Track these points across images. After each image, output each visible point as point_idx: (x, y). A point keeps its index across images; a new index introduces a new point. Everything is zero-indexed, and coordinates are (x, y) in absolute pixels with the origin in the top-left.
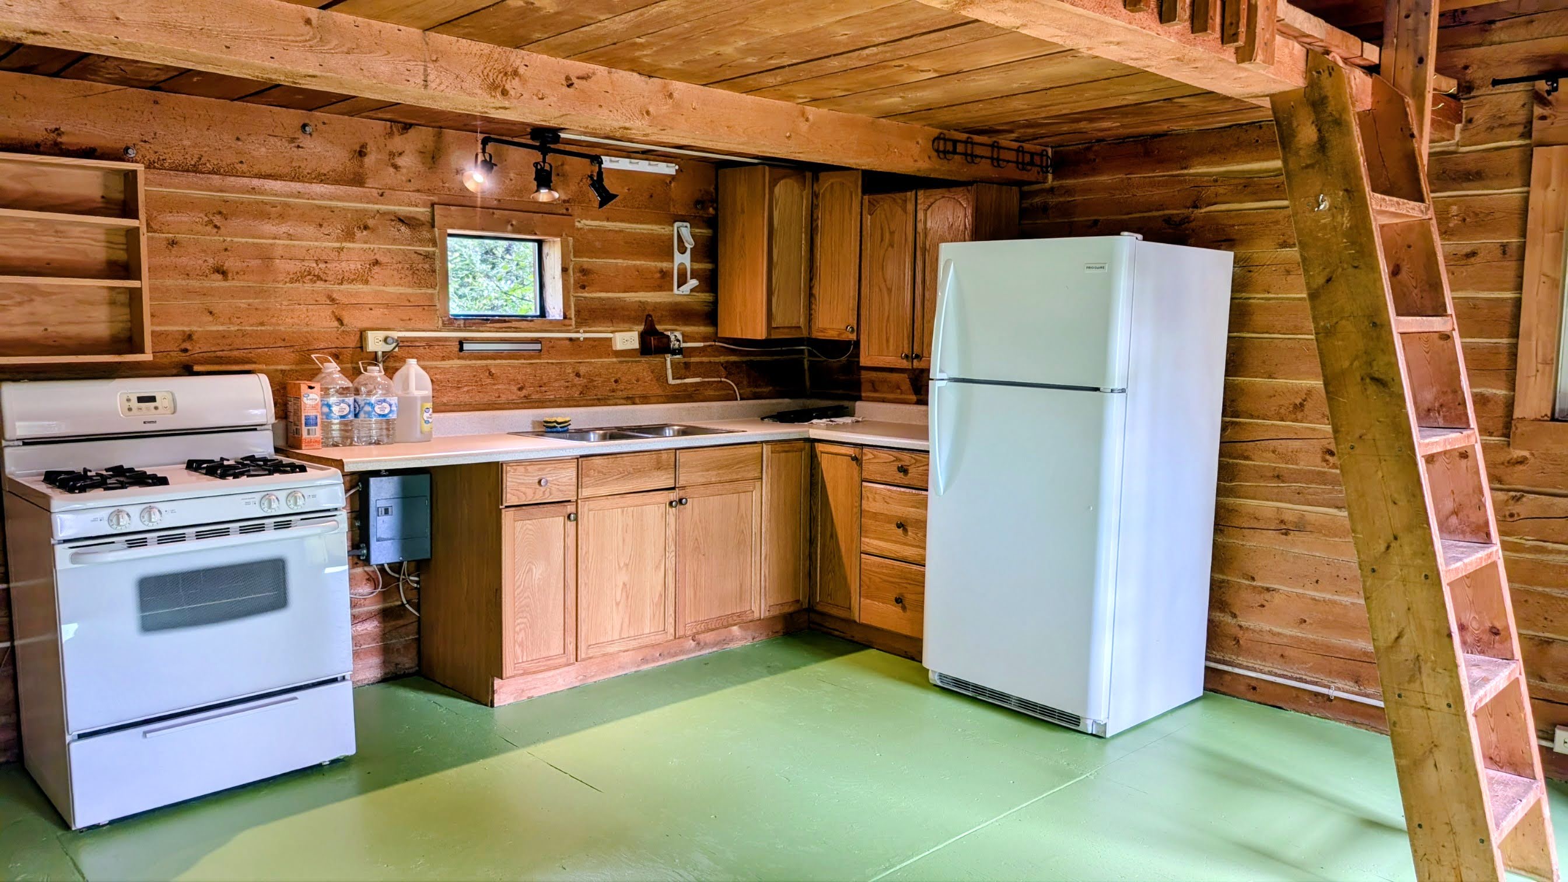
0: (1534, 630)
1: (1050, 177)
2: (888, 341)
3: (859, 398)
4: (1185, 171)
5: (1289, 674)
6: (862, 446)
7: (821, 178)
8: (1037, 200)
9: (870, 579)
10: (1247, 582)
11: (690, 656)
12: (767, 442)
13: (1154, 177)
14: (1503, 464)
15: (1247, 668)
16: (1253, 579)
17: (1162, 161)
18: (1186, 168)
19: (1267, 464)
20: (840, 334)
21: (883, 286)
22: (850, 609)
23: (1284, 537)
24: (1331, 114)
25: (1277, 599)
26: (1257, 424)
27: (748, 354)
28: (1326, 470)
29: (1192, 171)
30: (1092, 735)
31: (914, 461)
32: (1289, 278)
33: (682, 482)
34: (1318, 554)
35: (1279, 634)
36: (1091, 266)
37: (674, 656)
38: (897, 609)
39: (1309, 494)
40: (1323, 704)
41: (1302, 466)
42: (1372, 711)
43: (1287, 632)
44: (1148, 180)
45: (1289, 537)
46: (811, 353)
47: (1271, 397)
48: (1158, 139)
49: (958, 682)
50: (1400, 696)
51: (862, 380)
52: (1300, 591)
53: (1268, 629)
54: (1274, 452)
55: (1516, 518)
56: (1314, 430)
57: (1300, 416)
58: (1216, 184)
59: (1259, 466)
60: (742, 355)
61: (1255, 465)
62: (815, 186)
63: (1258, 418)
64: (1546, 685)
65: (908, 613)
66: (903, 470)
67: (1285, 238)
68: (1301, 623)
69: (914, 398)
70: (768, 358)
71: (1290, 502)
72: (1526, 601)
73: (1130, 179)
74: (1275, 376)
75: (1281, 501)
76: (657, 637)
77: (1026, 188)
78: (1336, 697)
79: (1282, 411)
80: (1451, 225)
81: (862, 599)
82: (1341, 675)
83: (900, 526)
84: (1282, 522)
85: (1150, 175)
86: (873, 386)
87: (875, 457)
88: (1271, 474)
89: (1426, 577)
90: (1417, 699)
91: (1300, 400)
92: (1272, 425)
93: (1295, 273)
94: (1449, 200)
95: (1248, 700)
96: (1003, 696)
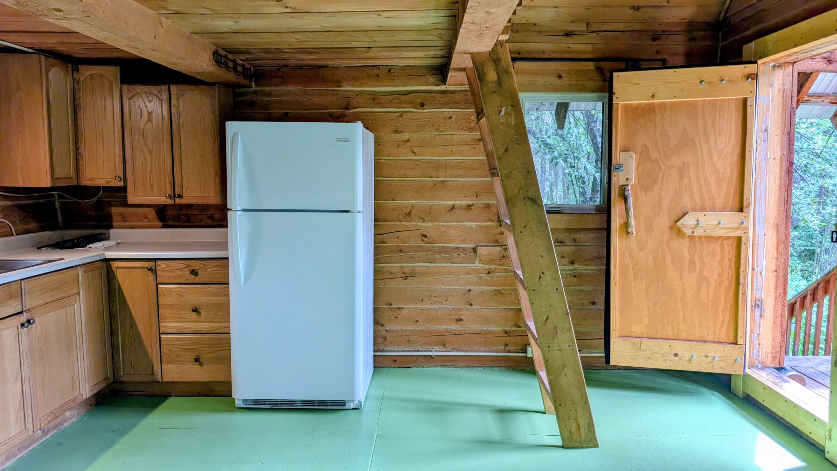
0: (514, 306)
1: (253, 84)
2: (152, 186)
3: (111, 227)
4: (339, 88)
5: (412, 349)
6: (155, 260)
7: (80, 69)
8: (246, 98)
9: (170, 350)
10: (388, 307)
11: (39, 443)
12: (80, 265)
13: (320, 90)
14: (498, 234)
15: (391, 351)
16: (391, 304)
17: (324, 81)
18: (339, 87)
19: (394, 245)
20: (108, 183)
21: (145, 149)
22: (153, 374)
23: (405, 280)
24: (503, 67)
25: (404, 313)
26: (388, 225)
27: (17, 199)
28: (423, 244)
29: (343, 89)
30: (353, 409)
31: (202, 266)
32: (399, 149)
33: (27, 306)
34: (422, 287)
35: (406, 330)
36: (340, 140)
37: (28, 447)
38: (197, 366)
39: (416, 257)
40: (430, 360)
41: (412, 244)
42: (451, 358)
43: (410, 328)
44: (317, 91)
45: (408, 280)
46: (60, 197)
47: (394, 210)
48: (322, 69)
49: (256, 402)
50: (549, 347)
51: (113, 214)
52: (414, 306)
53: (400, 329)
54: (397, 238)
55: (505, 257)
56: (416, 225)
57: (409, 219)
58: (358, 97)
59: (391, 246)
60: (13, 200)
61: (388, 246)
62: (75, 74)
63: (388, 221)
64: (521, 329)
65: (205, 367)
66: (194, 273)
67: (396, 128)
68: (416, 322)
69: (160, 224)
70: (31, 202)
71: (407, 263)
72: (511, 294)
73: (306, 90)
74: (396, 199)
75: (403, 263)
76: (22, 436)
77: (237, 90)
78: (435, 356)
79: (400, 217)
80: (472, 125)
81: (164, 366)
82: (436, 344)
83: (195, 310)
84: (404, 273)
85: (318, 89)
86: (123, 218)
87: (168, 266)
88: (397, 250)
89: (557, 289)
90: (556, 347)
91: (408, 211)
92: (395, 224)
93: (402, 146)
94: (471, 113)
95: (392, 368)
96: (291, 402)
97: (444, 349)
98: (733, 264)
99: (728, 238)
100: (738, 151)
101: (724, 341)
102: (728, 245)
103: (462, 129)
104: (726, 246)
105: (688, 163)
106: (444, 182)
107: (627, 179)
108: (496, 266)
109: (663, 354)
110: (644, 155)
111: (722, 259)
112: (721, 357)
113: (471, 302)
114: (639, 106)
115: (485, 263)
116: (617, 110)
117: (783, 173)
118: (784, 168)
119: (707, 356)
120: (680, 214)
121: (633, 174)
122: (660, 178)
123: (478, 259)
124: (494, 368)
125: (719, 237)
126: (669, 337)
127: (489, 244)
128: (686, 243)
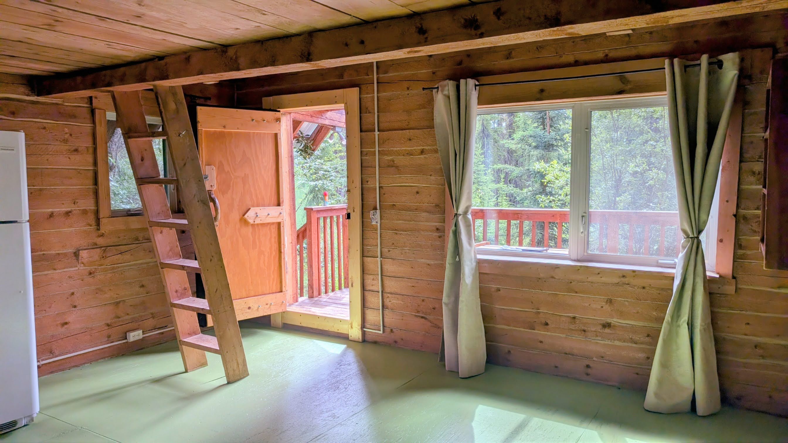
0: (114, 300)
14: (96, 237)
24: (179, 99)
30: (24, 426)
42: (59, 363)
50: (219, 311)
55: (105, 258)
72: (110, 290)
80: (66, 137)
82: (43, 353)
90: (223, 310)
94: (64, 125)
97: (51, 356)
98: (277, 240)
99: (273, 223)
100: (274, 167)
101: (275, 291)
102: (273, 228)
103: (57, 140)
104: (272, 229)
105: (248, 175)
106: (41, 190)
107: (211, 186)
108: (96, 267)
109: (242, 310)
110: (221, 169)
111: (271, 238)
112: (275, 302)
113: (75, 304)
114: (215, 132)
115: (86, 265)
116: (201, 135)
117: (291, 181)
118: (291, 178)
119: (267, 304)
120: (245, 210)
121: (215, 183)
122: (231, 185)
123: (80, 262)
124: (100, 361)
125: (268, 223)
126: (243, 297)
127: (89, 247)
128: (250, 229)
